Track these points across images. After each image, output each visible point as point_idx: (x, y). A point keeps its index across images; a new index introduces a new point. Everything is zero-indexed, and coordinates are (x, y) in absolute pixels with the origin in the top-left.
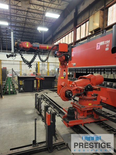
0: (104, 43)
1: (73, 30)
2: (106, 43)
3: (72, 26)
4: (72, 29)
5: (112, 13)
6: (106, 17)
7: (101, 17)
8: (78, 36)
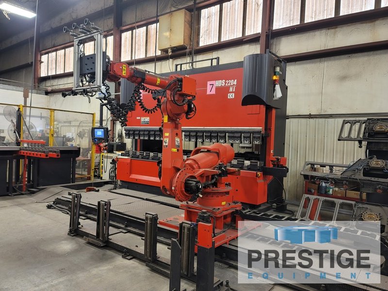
0: (224, 83)
1: (111, 35)
2: (229, 85)
3: (110, 22)
4: (108, 31)
5: (210, 23)
6: (197, 27)
7: (186, 24)
8: (126, 51)
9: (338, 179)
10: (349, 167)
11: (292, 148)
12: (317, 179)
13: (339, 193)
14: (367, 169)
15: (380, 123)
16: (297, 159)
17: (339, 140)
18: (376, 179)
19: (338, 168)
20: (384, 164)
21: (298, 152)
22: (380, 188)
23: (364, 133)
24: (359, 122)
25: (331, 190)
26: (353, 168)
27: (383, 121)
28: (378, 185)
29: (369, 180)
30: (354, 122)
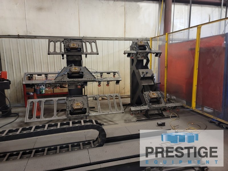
9: (53, 83)
10: (59, 74)
11: (7, 62)
12: (37, 86)
13: (49, 91)
14: (70, 73)
15: (72, 42)
16: (13, 71)
17: (49, 54)
18: (77, 80)
19: (52, 75)
20: (79, 69)
21: (13, 65)
22: (79, 85)
23: (64, 49)
24: (59, 41)
25: (44, 91)
26: (62, 74)
27: (74, 41)
28: (78, 83)
29: (73, 81)
30: (56, 41)
